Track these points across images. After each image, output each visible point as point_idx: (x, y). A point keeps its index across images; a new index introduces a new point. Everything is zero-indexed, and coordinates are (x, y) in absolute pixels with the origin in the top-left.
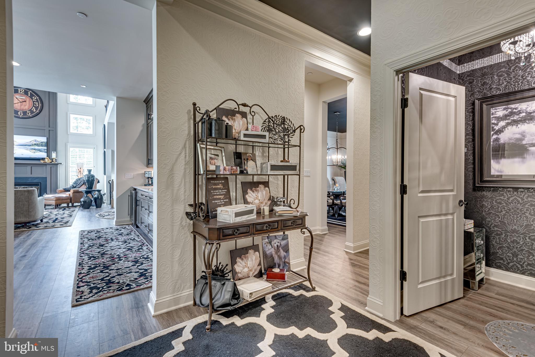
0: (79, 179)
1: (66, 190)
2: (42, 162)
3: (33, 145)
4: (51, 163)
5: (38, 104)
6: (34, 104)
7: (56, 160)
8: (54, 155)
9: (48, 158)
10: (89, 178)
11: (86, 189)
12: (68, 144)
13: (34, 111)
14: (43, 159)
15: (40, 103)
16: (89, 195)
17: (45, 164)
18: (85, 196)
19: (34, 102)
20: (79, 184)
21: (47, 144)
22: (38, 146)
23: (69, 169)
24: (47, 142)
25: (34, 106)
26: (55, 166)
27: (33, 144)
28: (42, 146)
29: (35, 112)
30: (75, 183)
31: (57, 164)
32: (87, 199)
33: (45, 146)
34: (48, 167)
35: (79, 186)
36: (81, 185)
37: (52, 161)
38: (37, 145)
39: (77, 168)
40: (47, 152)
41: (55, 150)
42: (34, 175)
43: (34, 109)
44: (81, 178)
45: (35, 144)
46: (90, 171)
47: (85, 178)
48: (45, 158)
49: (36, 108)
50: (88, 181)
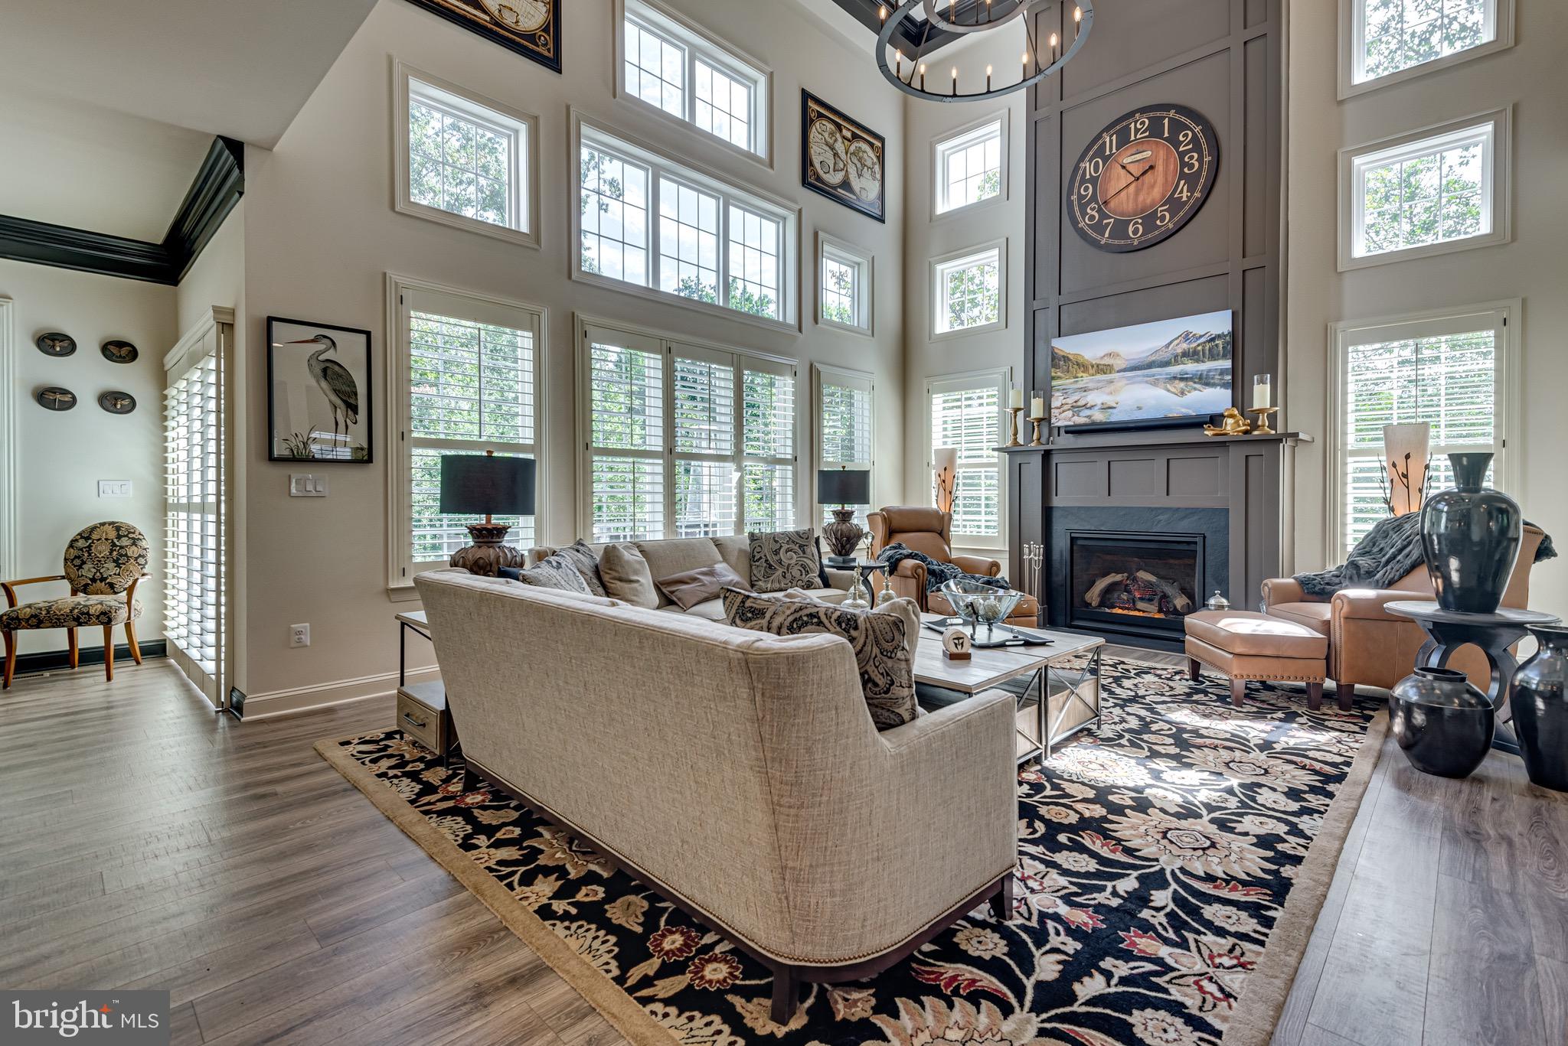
0: (1397, 525)
1: (1316, 590)
2: (1209, 433)
3: (1176, 360)
4: (1247, 437)
5: (1200, 160)
6: (1183, 164)
7: (1273, 417)
8: (1261, 395)
9: (1236, 412)
10: (1463, 519)
11: (1445, 605)
12: (1341, 325)
13: (1185, 199)
14: (1215, 420)
15: (1206, 153)
16: (1469, 657)
17: (1222, 444)
18: (1434, 661)
19: (1182, 155)
20: (1394, 557)
21: (1235, 345)
22: (1197, 361)
23: (1345, 464)
24: (1233, 334)
25: (1182, 176)
26: (1263, 450)
27: (1176, 356)
28: (1213, 357)
29: (1186, 203)
30: (1370, 545)
31: (1277, 440)
32: (1449, 697)
33: (1224, 357)
34: (1236, 455)
35: (1392, 569)
36: (1408, 562)
37: (1254, 426)
38: (1192, 355)
39: (1383, 458)
40: (1233, 385)
41: (1270, 366)
42: (1179, 499)
43: (1181, 192)
44: (1407, 518)
45: (1185, 354)
46: (1470, 467)
47: (1435, 523)
48: (1222, 416)
49: (1192, 181)
50: (1458, 543)
